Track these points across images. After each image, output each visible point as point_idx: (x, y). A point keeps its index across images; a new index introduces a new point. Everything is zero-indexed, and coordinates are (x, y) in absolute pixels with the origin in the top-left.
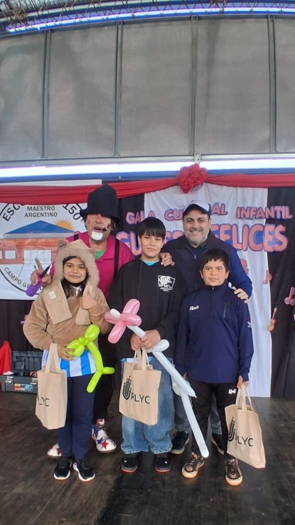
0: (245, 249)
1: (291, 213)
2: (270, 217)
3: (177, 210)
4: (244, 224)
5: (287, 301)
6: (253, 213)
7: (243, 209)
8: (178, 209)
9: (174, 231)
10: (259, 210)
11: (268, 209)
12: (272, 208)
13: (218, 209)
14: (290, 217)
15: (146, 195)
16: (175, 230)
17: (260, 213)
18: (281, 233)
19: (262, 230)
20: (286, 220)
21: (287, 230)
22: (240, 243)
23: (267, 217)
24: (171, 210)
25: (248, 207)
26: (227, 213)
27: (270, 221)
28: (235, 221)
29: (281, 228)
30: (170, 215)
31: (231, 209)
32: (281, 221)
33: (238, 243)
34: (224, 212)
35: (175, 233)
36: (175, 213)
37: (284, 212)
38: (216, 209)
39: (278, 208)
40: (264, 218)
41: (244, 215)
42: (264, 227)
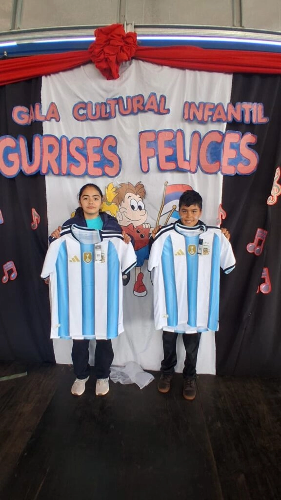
0: (193, 170)
1: (266, 114)
2: (234, 120)
3: (91, 103)
4: (194, 130)
5: (251, 248)
6: (208, 113)
7: (193, 106)
8: (94, 103)
9: (88, 138)
10: (218, 109)
11: (231, 107)
12: (238, 105)
13: (154, 103)
14: (265, 120)
15: (44, 78)
16: (91, 136)
17: (219, 114)
18: (250, 146)
19: (219, 141)
20: (257, 124)
21: (259, 141)
22: (187, 160)
23: (230, 119)
24: (83, 103)
25: (200, 103)
26: (168, 111)
27: (233, 126)
28: (181, 125)
29: (249, 138)
30: (82, 112)
31: (174, 105)
32: (251, 127)
33: (185, 160)
34: (164, 109)
35: (90, 141)
36: (89, 107)
37: (255, 112)
38: (152, 104)
39: (247, 106)
40: (224, 122)
41: (195, 116)
42: (224, 136)
